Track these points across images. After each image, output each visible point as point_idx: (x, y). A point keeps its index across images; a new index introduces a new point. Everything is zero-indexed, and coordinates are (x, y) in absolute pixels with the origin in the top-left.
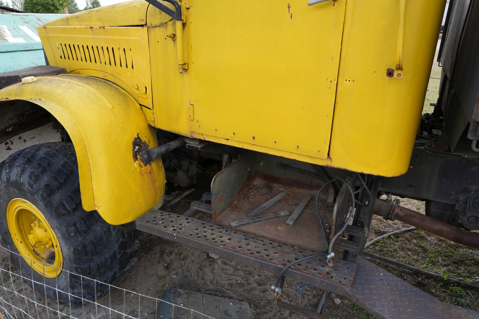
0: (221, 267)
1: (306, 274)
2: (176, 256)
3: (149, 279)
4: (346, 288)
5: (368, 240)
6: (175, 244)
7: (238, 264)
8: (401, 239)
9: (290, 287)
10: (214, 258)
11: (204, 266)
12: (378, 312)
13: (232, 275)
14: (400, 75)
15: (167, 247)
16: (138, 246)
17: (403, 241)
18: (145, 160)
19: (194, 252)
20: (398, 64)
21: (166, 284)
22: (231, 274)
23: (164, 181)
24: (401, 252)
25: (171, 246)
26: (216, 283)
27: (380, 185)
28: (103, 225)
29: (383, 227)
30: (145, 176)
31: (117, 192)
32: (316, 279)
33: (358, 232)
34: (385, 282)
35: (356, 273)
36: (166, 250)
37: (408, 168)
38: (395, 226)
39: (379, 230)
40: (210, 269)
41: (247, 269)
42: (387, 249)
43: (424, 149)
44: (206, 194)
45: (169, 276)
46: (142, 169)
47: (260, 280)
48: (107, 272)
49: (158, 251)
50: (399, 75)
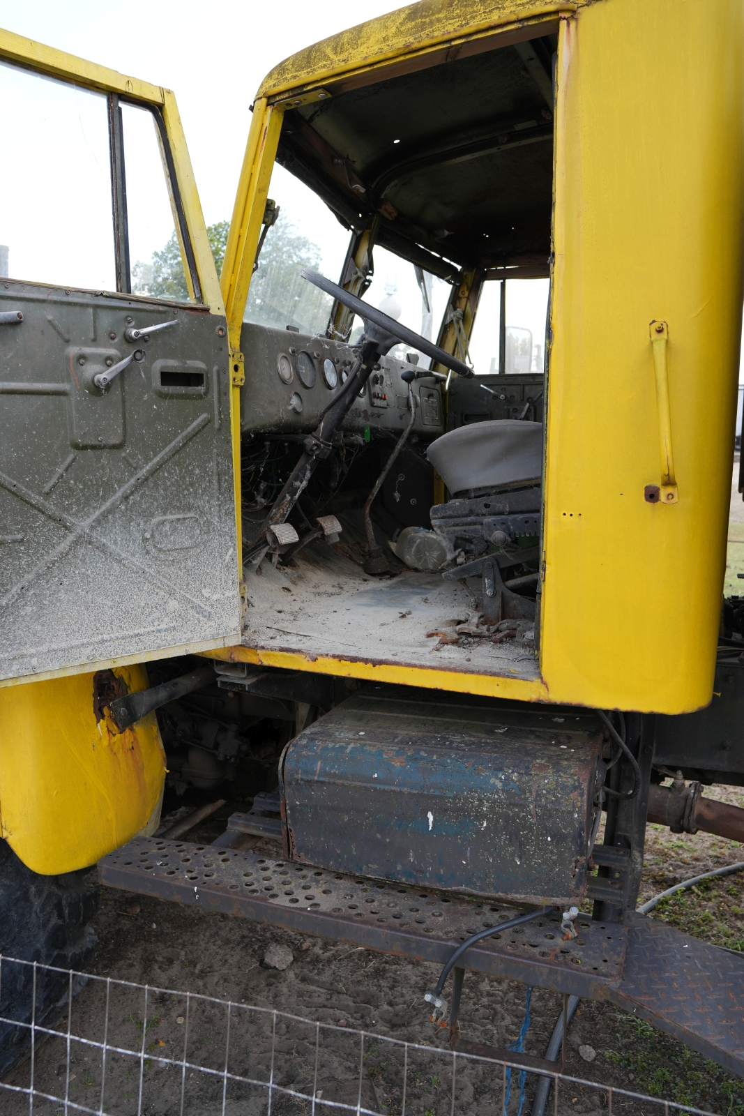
0: (296, 988)
1: (513, 958)
2: (182, 968)
3: (117, 1032)
4: (609, 981)
5: (638, 900)
6: (178, 939)
7: (338, 978)
8: (714, 893)
9: (468, 1026)
10: (277, 967)
11: (253, 989)
12: (691, 1030)
13: (324, 1006)
14: (673, 496)
15: (158, 947)
16: (93, 941)
17: (719, 896)
18: (121, 720)
19: (227, 957)
20: (667, 473)
21: (159, 1042)
22: (322, 1005)
23: (162, 769)
24: (719, 923)
25: (170, 943)
26: (285, 1030)
27: (654, 752)
28: (12, 883)
29: (671, 868)
30: (121, 755)
31: (55, 793)
32: (539, 966)
33: (619, 857)
34: (696, 961)
35: (627, 948)
36: (156, 955)
37: (711, 696)
38: (698, 863)
39: (662, 875)
40: (268, 997)
41: (361, 988)
42: (688, 920)
43: (737, 662)
44: (262, 797)
45: (167, 1020)
46: (115, 739)
47: (394, 1015)
48: (14, 1009)
49: (138, 960)
50: (670, 497)
